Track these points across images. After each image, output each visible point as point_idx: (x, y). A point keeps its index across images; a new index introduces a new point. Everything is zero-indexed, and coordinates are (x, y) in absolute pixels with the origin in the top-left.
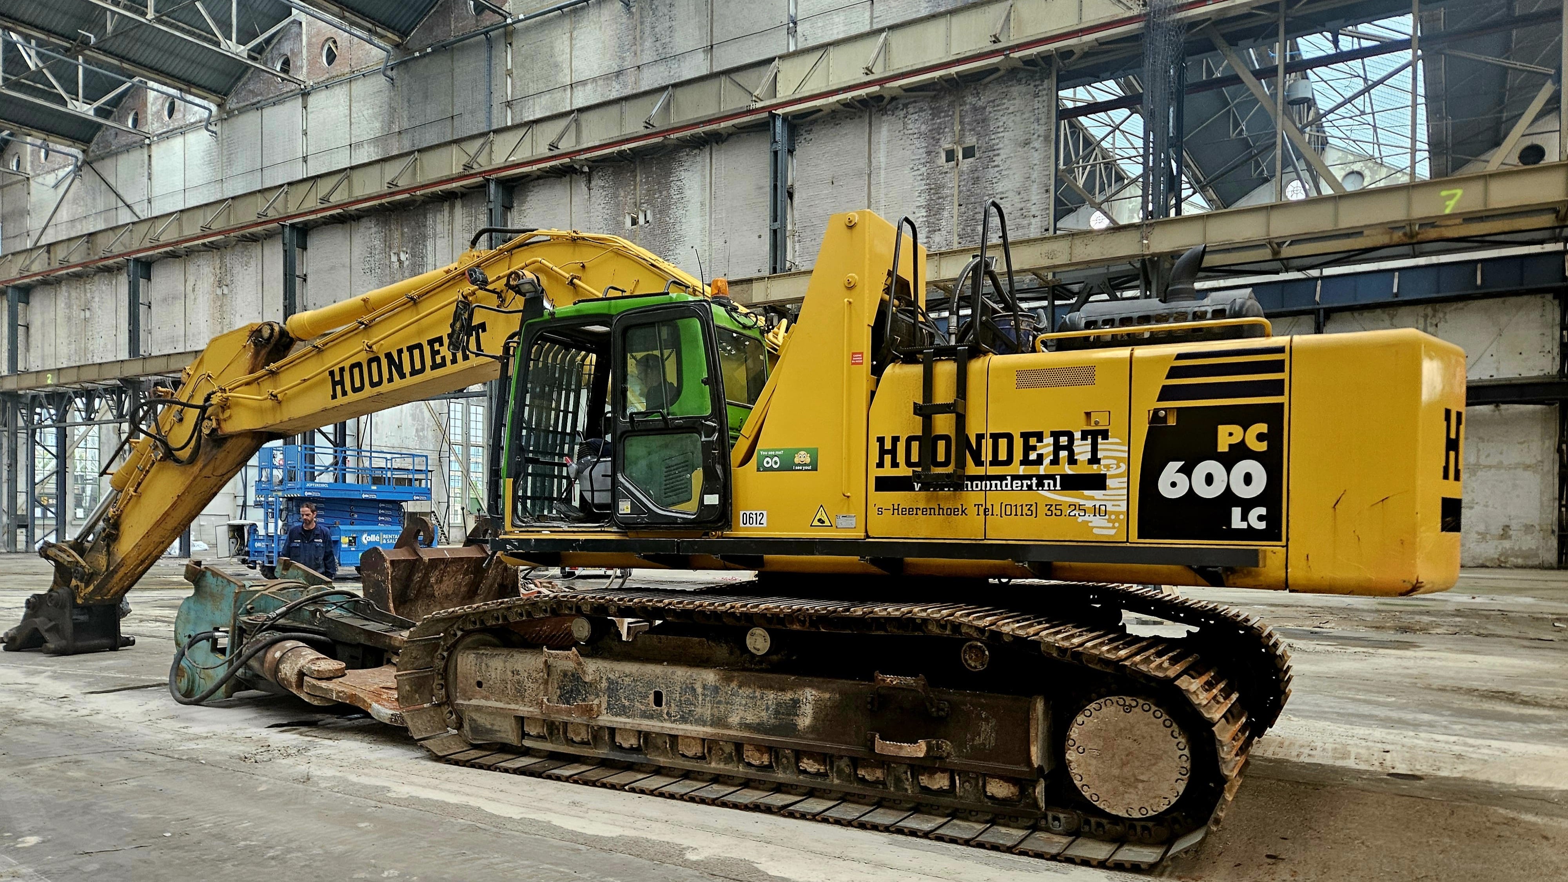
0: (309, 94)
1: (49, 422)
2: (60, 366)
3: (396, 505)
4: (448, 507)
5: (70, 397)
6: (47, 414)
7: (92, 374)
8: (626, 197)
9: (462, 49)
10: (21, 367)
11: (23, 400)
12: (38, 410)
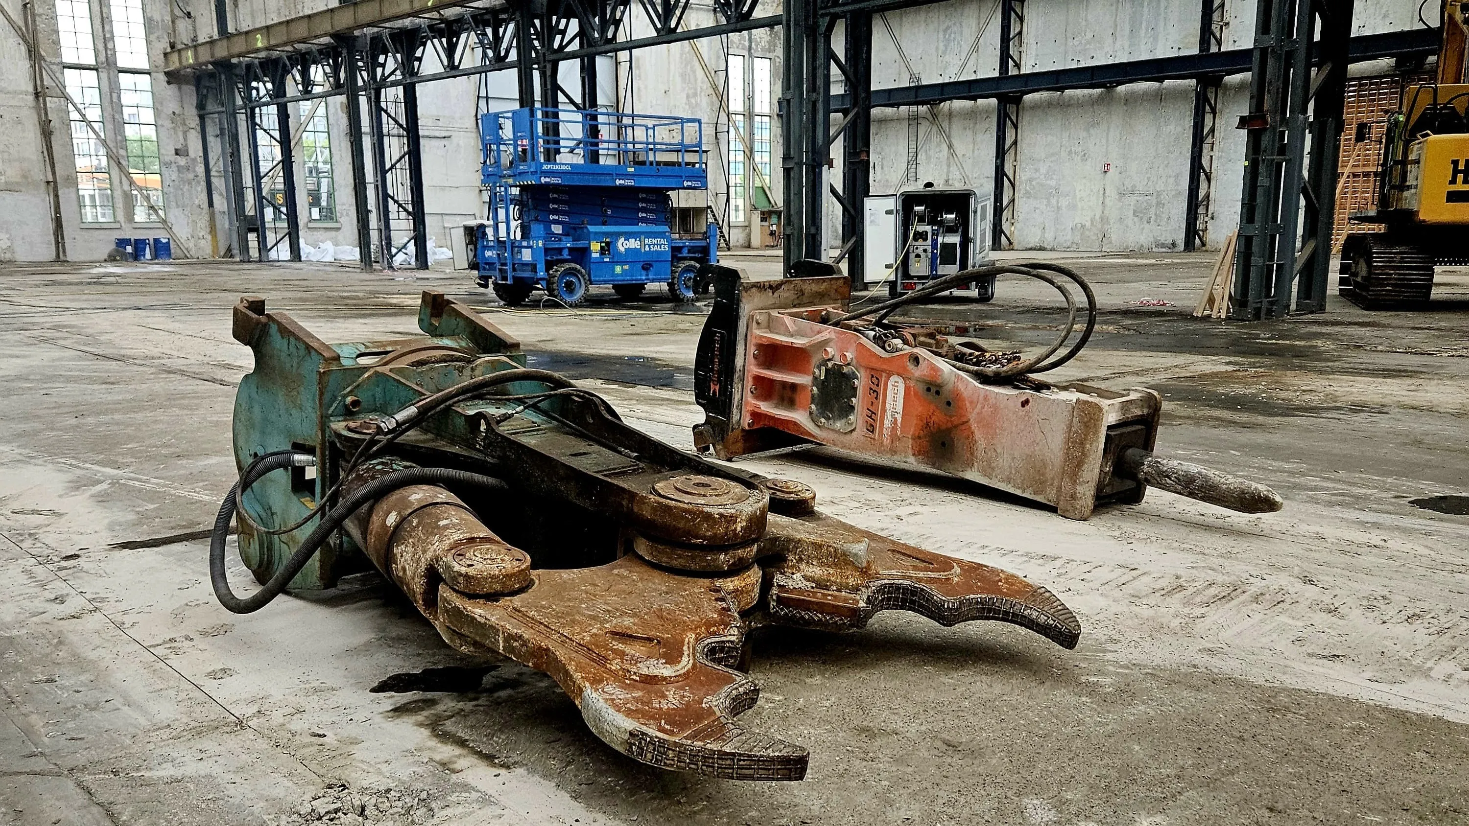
1: (266, 99)
2: (270, 22)
3: (660, 196)
4: (728, 200)
5: (285, 65)
6: (263, 88)
7: (301, 30)
10: (231, 29)
11: (238, 71)
12: (254, 84)
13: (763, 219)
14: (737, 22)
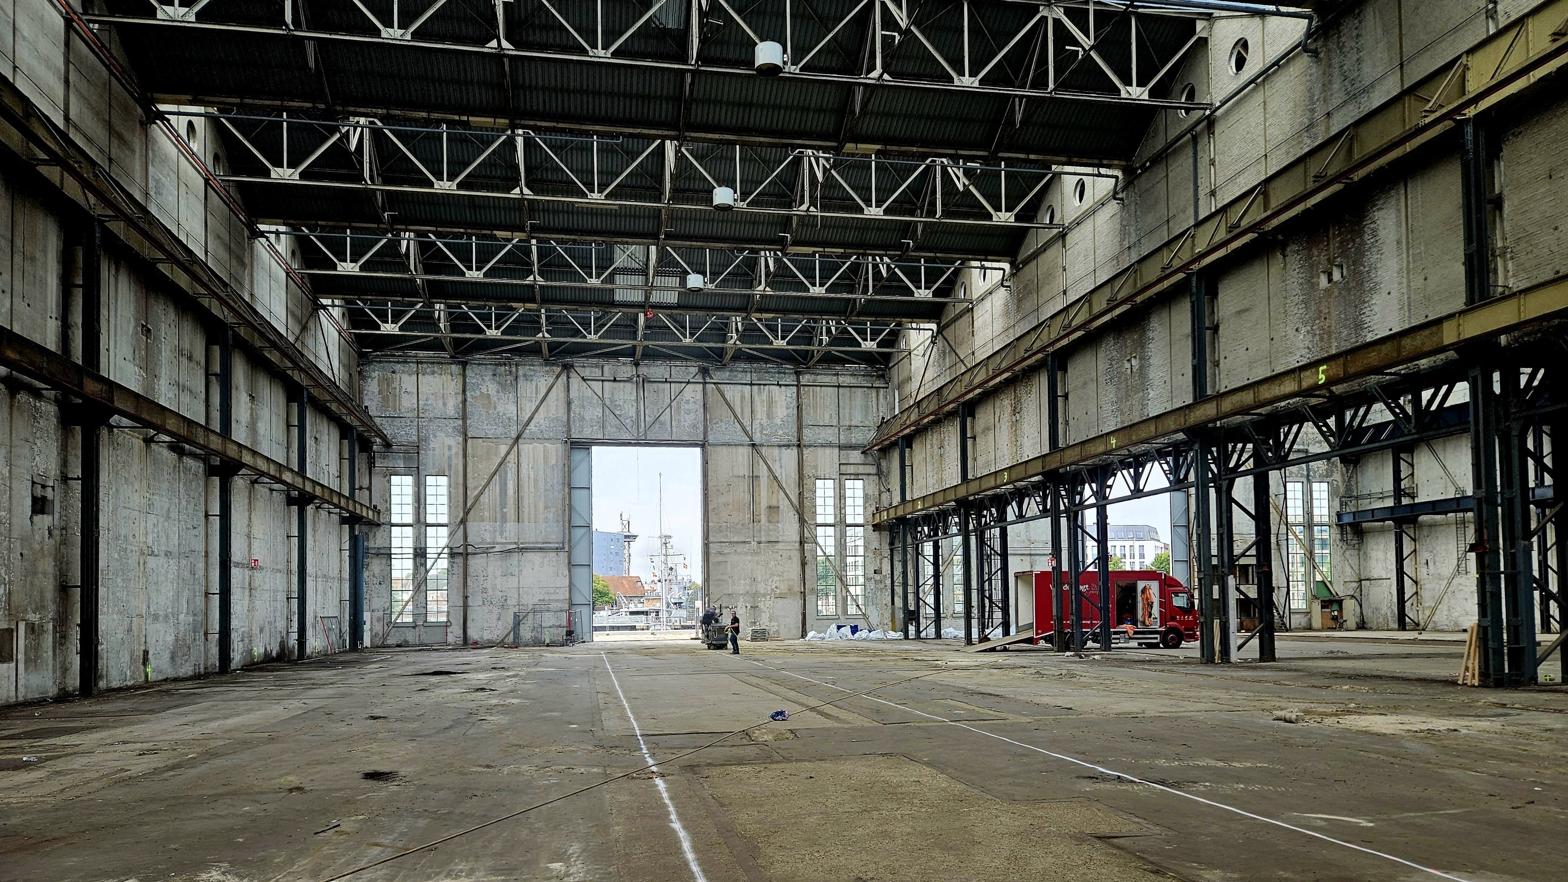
0: (1066, 234)
2: (927, 493)
4: (1288, 592)
5: (934, 518)
7: (939, 499)
8: (1320, 256)
9: (1175, 151)
10: (908, 498)
11: (911, 522)
12: (920, 529)
13: (1322, 607)
14: (1175, 484)
